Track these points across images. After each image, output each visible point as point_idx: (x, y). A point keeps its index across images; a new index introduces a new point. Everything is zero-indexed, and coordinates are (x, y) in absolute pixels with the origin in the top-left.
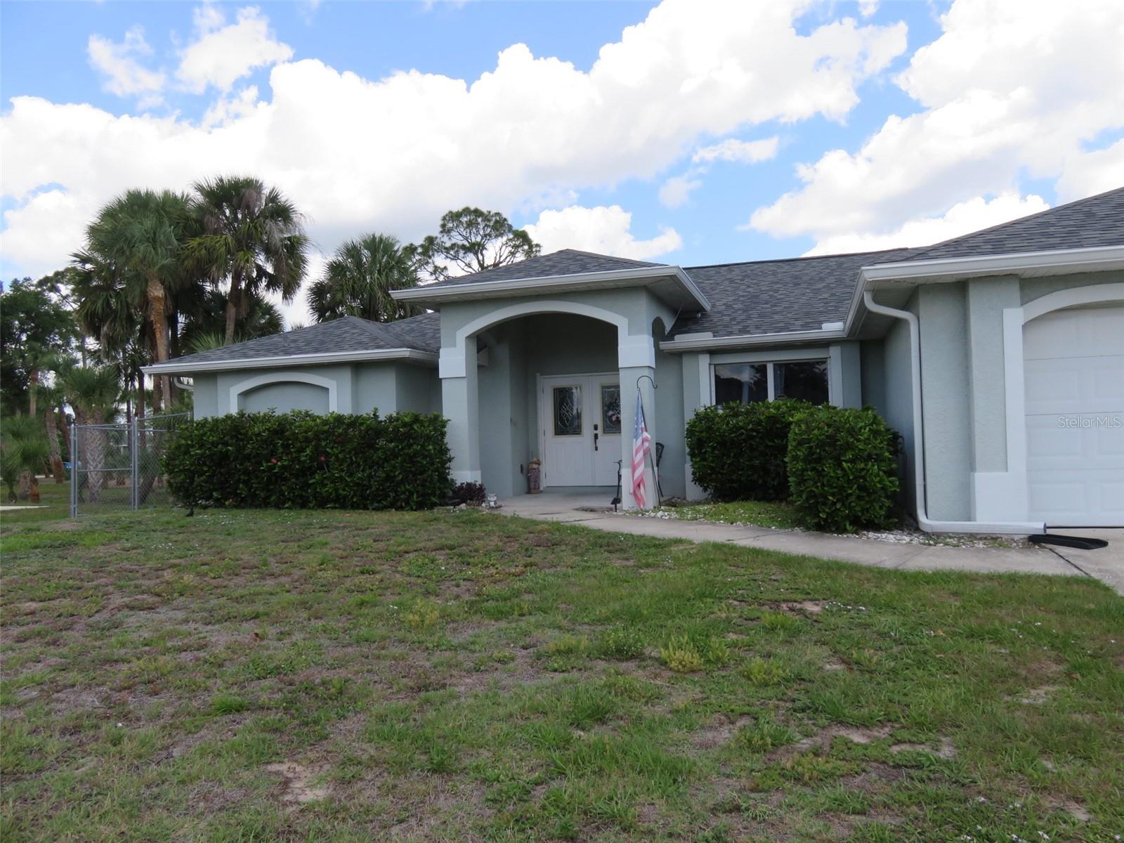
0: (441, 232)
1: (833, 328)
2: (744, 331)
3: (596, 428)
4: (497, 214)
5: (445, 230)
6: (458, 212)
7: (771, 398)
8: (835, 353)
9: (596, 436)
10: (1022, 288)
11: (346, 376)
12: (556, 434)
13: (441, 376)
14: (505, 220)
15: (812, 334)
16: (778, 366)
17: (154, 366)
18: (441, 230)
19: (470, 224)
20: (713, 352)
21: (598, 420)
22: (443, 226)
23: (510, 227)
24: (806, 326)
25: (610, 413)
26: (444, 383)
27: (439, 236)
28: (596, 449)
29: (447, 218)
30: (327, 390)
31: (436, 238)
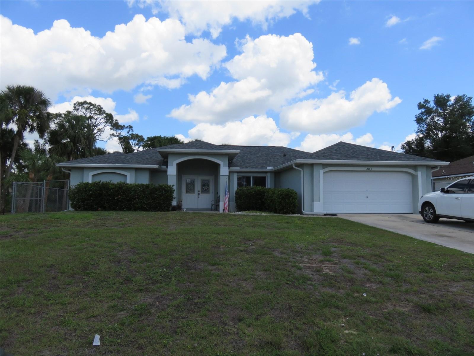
0: (74, 110)
1: (269, 169)
2: (246, 167)
3: (199, 191)
4: (99, 105)
5: (75, 109)
6: (81, 102)
7: (252, 185)
8: (269, 175)
9: (199, 194)
10: (323, 166)
11: (133, 172)
12: (186, 193)
13: (168, 174)
14: (102, 108)
15: (264, 170)
16: (254, 177)
17: (60, 164)
18: (74, 109)
19: (88, 108)
20: (238, 172)
21: (200, 189)
22: (75, 107)
23: (104, 111)
24: (262, 167)
25: (204, 187)
26: (169, 176)
27: (73, 111)
28: (199, 198)
29: (77, 104)
30: (126, 176)
31: (72, 112)
